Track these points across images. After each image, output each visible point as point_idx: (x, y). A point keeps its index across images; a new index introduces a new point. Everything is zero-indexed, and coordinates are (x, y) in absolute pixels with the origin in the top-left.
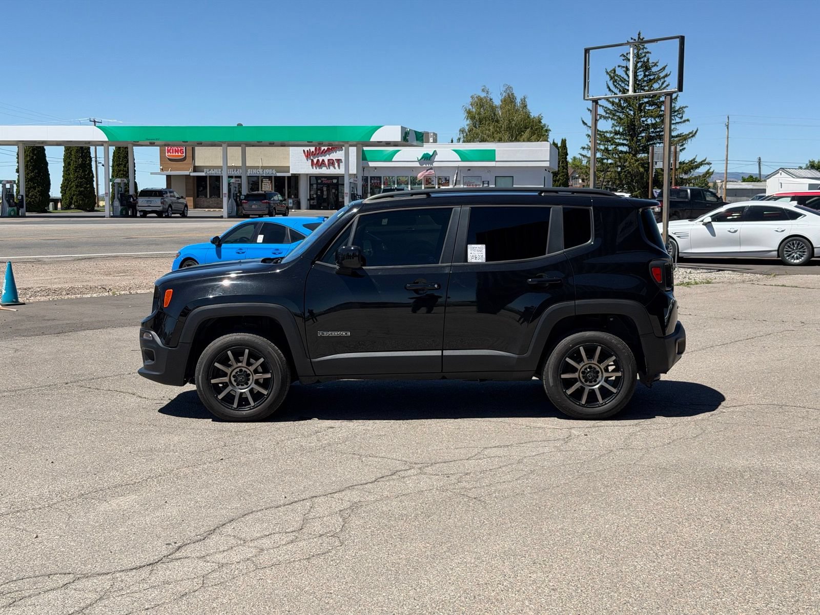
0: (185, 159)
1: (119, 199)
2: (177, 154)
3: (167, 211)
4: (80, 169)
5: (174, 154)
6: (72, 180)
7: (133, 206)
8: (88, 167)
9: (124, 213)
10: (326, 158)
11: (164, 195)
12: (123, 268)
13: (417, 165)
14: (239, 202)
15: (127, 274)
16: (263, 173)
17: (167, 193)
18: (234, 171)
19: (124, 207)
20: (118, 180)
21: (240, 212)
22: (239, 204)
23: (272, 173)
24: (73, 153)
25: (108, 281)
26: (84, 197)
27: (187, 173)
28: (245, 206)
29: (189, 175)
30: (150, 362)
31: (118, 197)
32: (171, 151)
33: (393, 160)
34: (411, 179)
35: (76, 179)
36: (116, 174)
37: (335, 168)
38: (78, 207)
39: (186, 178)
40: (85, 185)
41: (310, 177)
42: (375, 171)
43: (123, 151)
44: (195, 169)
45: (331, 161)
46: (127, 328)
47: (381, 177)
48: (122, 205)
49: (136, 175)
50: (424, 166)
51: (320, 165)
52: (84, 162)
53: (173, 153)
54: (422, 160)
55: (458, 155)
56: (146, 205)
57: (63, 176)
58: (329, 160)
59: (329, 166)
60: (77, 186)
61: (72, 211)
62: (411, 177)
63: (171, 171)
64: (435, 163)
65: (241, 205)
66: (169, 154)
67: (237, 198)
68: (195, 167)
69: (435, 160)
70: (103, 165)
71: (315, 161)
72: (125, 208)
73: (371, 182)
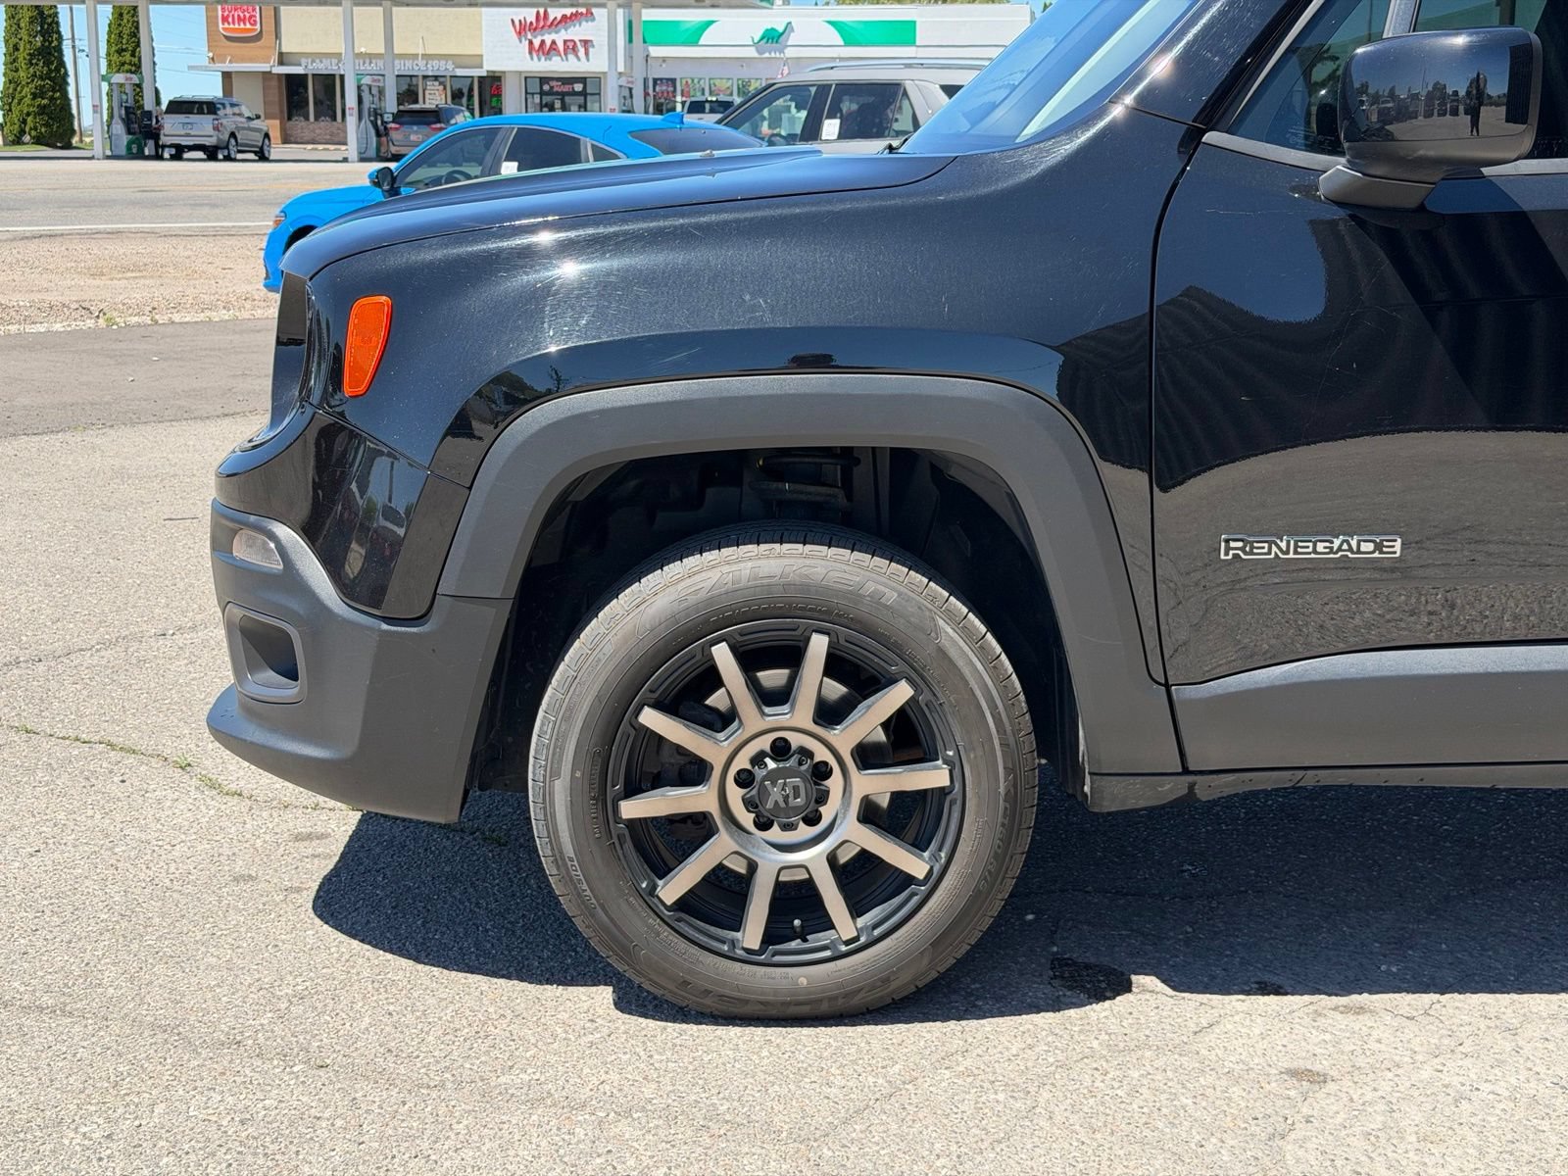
0: (259, 37)
1: (123, 119)
2: (242, 26)
3: (227, 147)
4: (38, 60)
5: (237, 26)
6: (23, 83)
7: (154, 134)
8: (56, 54)
9: (135, 151)
10: (560, 37)
11: (218, 112)
12: (135, 258)
13: (752, 53)
14: (382, 128)
15: (144, 273)
16: (427, 69)
17: (224, 107)
18: (364, 63)
19: (134, 137)
20: (119, 78)
21: (383, 150)
22: (382, 133)
23: (446, 69)
24: (22, 25)
25: (97, 291)
26: (50, 118)
27: (264, 67)
28: (394, 135)
29: (270, 72)
30: (268, 683)
31: (120, 116)
32: (230, 20)
33: (700, 43)
34: (738, 85)
35: (33, 81)
36: (116, 66)
37: (579, 59)
38: (39, 141)
39: (263, 78)
40: (51, 94)
41: (526, 78)
42: (664, 65)
43: (128, 21)
44: (282, 59)
45: (571, 45)
46: (149, 428)
47: (675, 79)
48: (129, 132)
49: (157, 74)
50: (767, 55)
51: (548, 53)
52: (47, 44)
53: (234, 23)
54: (762, 42)
55: (838, 31)
56: (183, 133)
57: (5, 75)
58: (565, 42)
59: (566, 54)
60: (35, 96)
61: (25, 147)
62: (738, 80)
63: (230, 62)
64: (789, 48)
65: (387, 135)
66: (226, 25)
67: (376, 119)
68: (281, 54)
69: (789, 43)
70: (87, 56)
71: (537, 42)
72: (137, 139)
73: (654, 90)
